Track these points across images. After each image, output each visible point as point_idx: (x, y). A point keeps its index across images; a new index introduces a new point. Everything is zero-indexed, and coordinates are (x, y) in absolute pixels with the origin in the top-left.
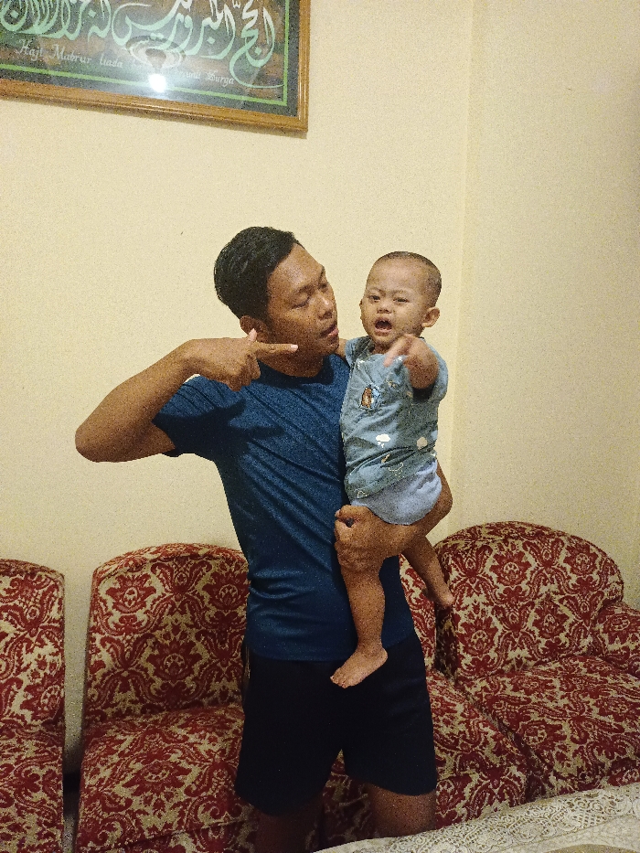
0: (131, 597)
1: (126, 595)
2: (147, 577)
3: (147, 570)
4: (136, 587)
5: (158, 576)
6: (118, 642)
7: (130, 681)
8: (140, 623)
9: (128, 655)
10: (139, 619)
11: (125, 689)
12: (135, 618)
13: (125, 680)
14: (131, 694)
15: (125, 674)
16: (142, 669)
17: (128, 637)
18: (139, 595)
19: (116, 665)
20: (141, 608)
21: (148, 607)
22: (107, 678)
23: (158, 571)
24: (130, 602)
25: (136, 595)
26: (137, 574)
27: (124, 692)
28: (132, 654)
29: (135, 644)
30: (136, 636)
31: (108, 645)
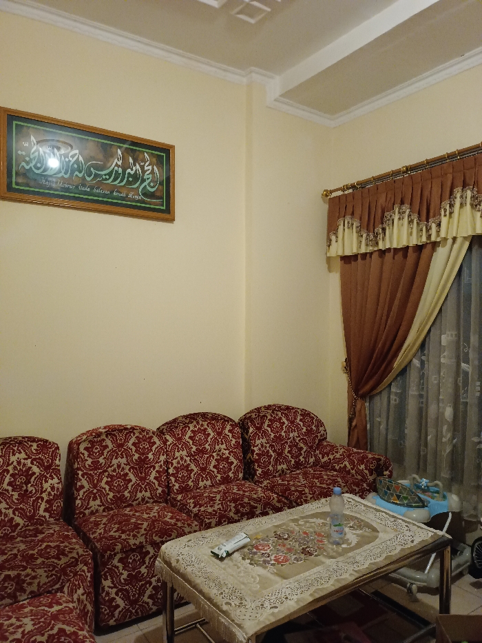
1: (94, 450)
2: (104, 440)
3: (104, 437)
4: (99, 445)
5: (109, 439)
6: (90, 474)
7: (97, 495)
8: (101, 464)
9: (95, 482)
12: (99, 462)
14: (98, 502)
15: (95, 491)
16: (103, 488)
18: (100, 449)
19: (90, 487)
20: (101, 456)
21: (105, 456)
22: (86, 494)
24: (96, 453)
26: (98, 439)
27: (95, 500)
28: (98, 481)
29: (99, 475)
30: (99, 471)
31: (85, 477)
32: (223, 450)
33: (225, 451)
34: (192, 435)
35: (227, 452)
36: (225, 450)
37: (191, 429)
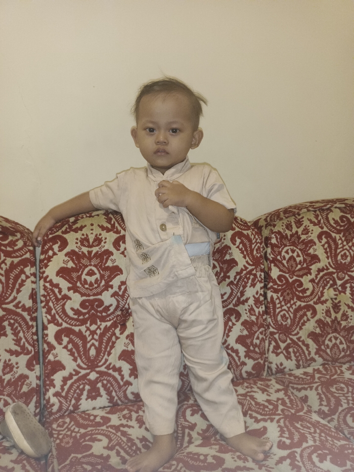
0: (92, 279)
1: (84, 276)
4: (95, 266)
5: (123, 253)
6: (80, 335)
7: (99, 385)
8: (107, 308)
9: (93, 352)
10: (106, 303)
11: (94, 394)
12: (101, 303)
13: (93, 384)
14: (103, 401)
15: (93, 376)
16: (115, 369)
17: (93, 327)
18: (102, 277)
19: (79, 366)
20: (106, 289)
21: (116, 288)
22: (69, 382)
23: (123, 246)
24: (91, 285)
25: (98, 276)
26: (95, 250)
27: (94, 398)
28: (98, 350)
29: (102, 335)
30: (103, 325)
31: (65, 340)
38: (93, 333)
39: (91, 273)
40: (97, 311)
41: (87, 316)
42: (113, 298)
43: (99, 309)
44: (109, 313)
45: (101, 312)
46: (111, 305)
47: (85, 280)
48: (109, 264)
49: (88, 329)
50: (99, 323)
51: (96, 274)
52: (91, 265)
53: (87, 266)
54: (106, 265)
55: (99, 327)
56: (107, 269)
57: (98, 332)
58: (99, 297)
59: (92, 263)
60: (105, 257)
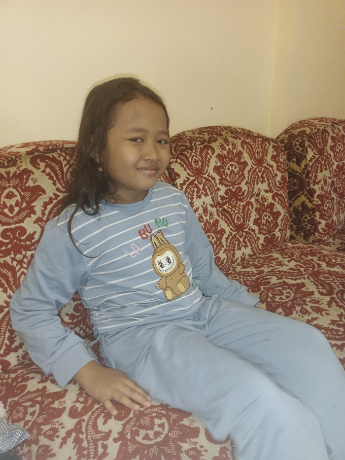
1: (3, 200)
2: (28, 172)
3: (26, 164)
4: (15, 187)
5: (44, 171)
6: (6, 266)
8: (31, 237)
10: (30, 231)
12: (23, 231)
17: (19, 257)
18: (23, 198)
20: (29, 215)
21: (39, 214)
23: (42, 165)
24: (11, 209)
25: (18, 198)
26: (12, 170)
32: (263, 193)
33: (266, 195)
34: (219, 164)
35: (270, 195)
36: (267, 191)
37: (217, 151)
38: (20, 262)
39: (10, 196)
40: (21, 241)
41: (10, 246)
42: (36, 224)
43: (22, 238)
44: (33, 241)
45: (25, 241)
46: (35, 232)
47: (4, 202)
48: (30, 183)
49: (13, 259)
50: (24, 253)
51: (16, 196)
52: (10, 187)
53: (5, 188)
54: (27, 185)
55: (25, 256)
56: (28, 189)
57: (25, 260)
58: (21, 224)
59: (11, 185)
60: (25, 177)
